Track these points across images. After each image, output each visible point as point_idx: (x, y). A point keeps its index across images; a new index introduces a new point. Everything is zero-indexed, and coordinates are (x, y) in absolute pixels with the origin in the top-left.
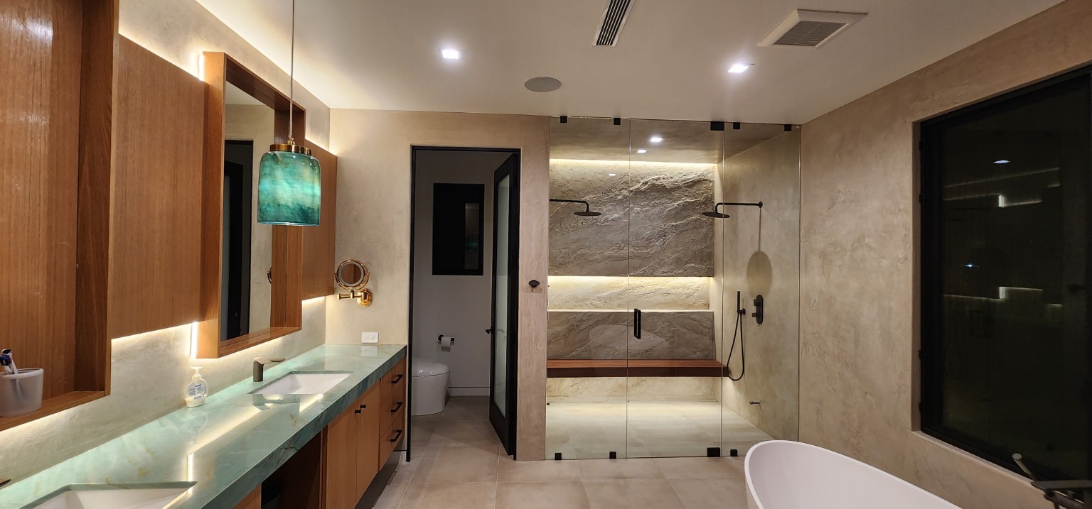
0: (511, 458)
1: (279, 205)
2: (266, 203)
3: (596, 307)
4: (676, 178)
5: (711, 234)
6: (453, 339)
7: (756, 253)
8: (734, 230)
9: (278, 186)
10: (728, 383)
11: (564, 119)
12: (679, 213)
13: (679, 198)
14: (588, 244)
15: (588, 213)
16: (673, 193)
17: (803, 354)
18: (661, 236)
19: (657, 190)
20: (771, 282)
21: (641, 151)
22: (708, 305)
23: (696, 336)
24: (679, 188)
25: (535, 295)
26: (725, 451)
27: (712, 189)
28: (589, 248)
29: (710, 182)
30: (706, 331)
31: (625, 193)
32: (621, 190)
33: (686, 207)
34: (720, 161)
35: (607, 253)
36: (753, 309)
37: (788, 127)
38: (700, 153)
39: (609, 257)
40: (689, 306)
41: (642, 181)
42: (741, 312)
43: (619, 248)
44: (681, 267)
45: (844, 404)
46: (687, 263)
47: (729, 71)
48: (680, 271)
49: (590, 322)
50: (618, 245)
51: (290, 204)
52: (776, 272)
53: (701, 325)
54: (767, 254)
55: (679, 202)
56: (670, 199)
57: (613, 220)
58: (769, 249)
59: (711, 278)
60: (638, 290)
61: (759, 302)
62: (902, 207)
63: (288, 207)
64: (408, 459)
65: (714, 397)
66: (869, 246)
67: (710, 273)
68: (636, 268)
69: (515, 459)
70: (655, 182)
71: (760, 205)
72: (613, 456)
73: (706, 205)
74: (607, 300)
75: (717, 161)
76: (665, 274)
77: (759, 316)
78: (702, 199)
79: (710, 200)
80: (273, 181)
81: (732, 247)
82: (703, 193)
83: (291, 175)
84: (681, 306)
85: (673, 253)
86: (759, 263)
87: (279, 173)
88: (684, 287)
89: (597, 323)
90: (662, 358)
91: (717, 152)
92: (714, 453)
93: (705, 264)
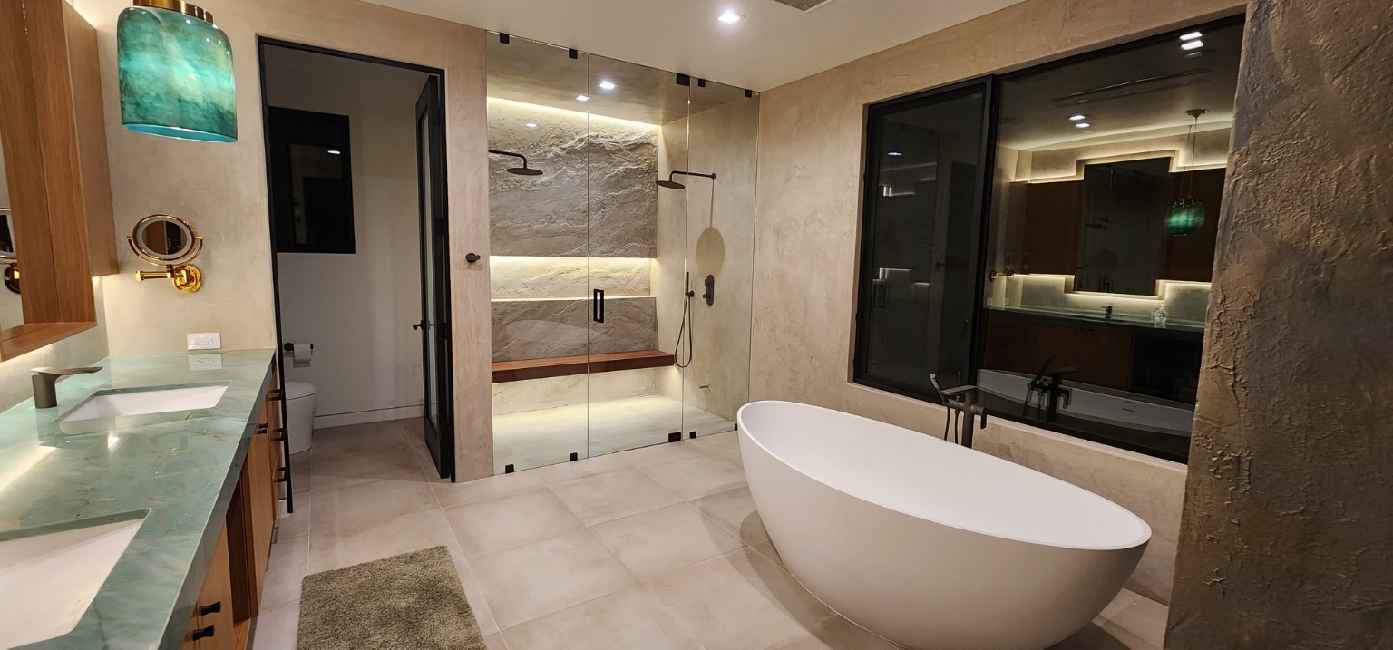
0: (447, 482)
1: (180, 100)
2: (153, 94)
3: (522, 296)
4: (617, 138)
5: (653, 211)
6: (312, 347)
7: (707, 230)
8: (683, 205)
9: (174, 68)
10: (673, 373)
11: (504, 38)
12: (620, 181)
13: (620, 163)
14: (509, 214)
15: (525, 171)
16: (613, 156)
17: (756, 328)
18: (599, 209)
19: (595, 150)
20: (723, 260)
21: (582, 98)
22: (648, 290)
23: (637, 326)
24: (620, 150)
25: (473, 273)
26: (686, 435)
27: (655, 155)
28: (511, 219)
29: (654, 147)
30: (648, 318)
31: (556, 150)
32: (551, 146)
33: (629, 174)
34: (665, 122)
35: (535, 227)
36: (704, 290)
37: (749, 93)
38: (642, 109)
39: (538, 232)
40: (629, 292)
41: (577, 138)
42: (690, 295)
43: (551, 221)
44: (620, 246)
45: (792, 371)
46: (628, 241)
47: (721, 19)
48: (622, 251)
49: (516, 315)
50: (549, 217)
51: (200, 102)
52: (728, 249)
53: (644, 313)
54: (720, 231)
55: (620, 168)
56: (611, 163)
57: (542, 184)
58: (722, 226)
59: (653, 259)
60: (573, 273)
61: (710, 283)
62: (850, 184)
63: (197, 105)
64: (290, 510)
65: (656, 390)
66: (822, 222)
67: (652, 254)
68: (571, 247)
69: (453, 481)
70: (591, 140)
71: (713, 177)
72: (573, 457)
73: (649, 174)
74: (535, 287)
75: (661, 123)
76: (603, 255)
77: (709, 297)
78: (644, 166)
79: (652, 169)
80: (164, 59)
81: (679, 224)
82: (646, 160)
83: (199, 55)
84: (621, 292)
85: (613, 229)
86: (711, 241)
87: (174, 46)
88: (623, 270)
89: (525, 315)
90: (602, 352)
91: (661, 110)
92: (675, 437)
93: (645, 241)
